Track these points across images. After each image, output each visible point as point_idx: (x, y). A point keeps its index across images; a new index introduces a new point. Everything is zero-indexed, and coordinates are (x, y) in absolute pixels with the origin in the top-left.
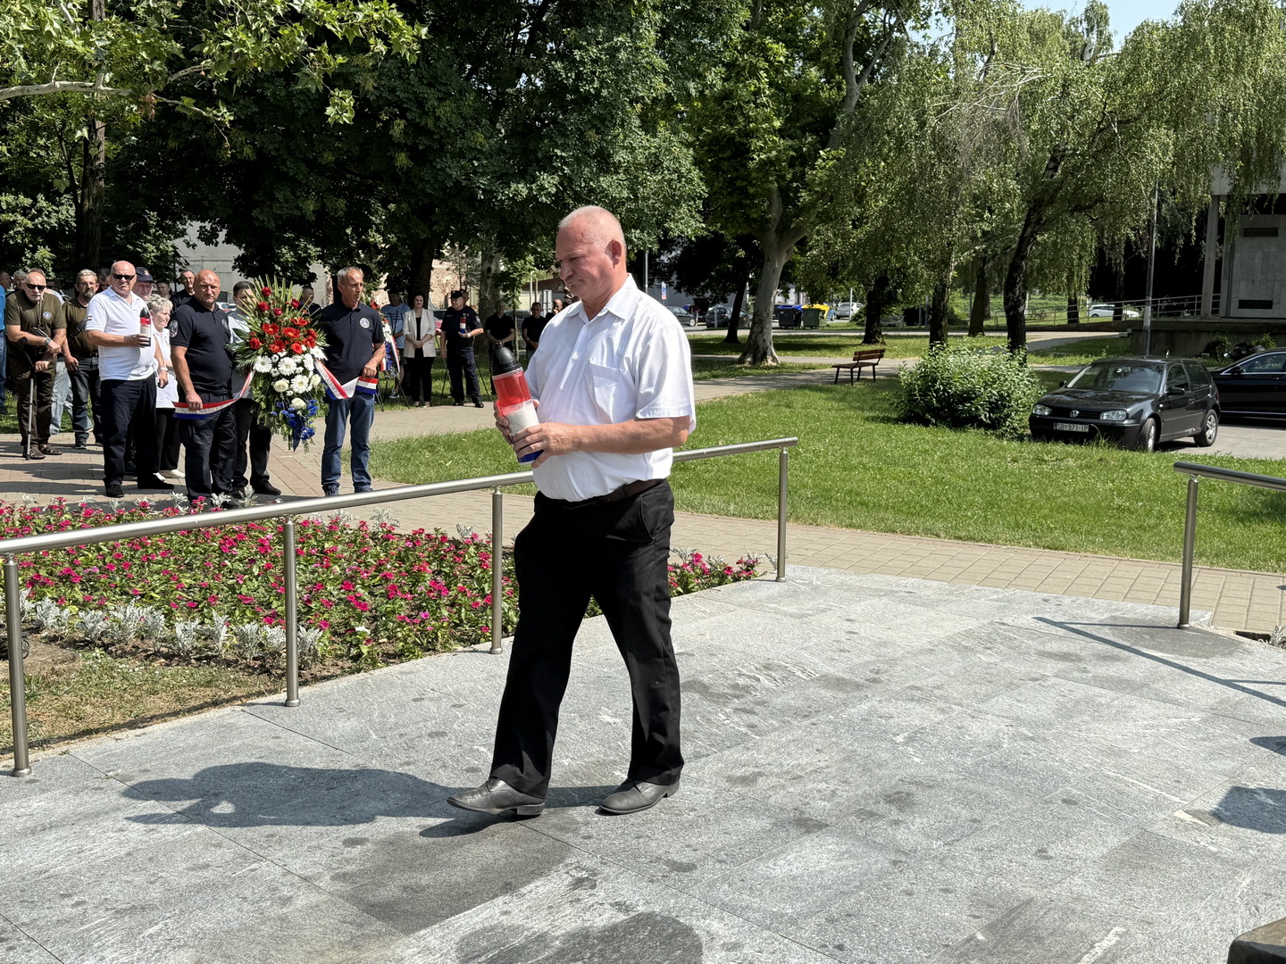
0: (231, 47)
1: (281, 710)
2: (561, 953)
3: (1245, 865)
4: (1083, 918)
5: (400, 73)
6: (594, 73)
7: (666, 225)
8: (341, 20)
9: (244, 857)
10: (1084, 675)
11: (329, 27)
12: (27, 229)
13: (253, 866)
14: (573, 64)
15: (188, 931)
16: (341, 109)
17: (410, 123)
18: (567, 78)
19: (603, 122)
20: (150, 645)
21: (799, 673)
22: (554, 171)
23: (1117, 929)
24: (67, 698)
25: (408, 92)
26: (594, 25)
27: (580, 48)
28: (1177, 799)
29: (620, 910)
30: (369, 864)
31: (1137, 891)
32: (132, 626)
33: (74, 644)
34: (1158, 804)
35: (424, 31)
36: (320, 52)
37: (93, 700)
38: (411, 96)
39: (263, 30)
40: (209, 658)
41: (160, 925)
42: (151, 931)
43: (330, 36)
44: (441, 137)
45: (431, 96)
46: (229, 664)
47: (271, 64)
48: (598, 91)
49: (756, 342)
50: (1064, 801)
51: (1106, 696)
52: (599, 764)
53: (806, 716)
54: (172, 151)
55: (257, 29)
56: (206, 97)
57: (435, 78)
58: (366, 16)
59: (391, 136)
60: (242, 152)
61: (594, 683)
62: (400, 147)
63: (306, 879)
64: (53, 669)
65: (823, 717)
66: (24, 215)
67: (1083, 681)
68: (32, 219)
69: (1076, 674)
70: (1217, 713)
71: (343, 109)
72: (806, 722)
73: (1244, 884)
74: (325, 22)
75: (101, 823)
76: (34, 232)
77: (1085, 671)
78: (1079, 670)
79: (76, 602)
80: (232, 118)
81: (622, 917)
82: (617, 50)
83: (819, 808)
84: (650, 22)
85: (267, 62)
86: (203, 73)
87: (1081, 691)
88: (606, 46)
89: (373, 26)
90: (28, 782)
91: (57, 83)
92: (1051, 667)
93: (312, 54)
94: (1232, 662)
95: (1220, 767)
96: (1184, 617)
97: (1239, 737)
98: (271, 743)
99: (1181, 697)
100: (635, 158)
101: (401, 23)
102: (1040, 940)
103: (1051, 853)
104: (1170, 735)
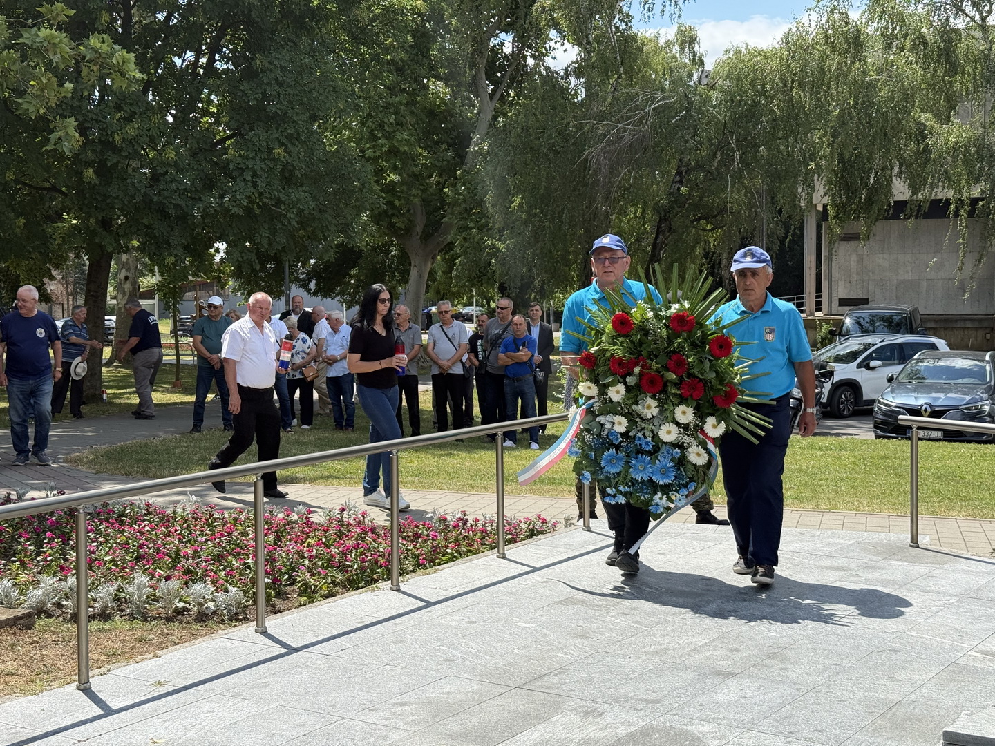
4: (940, 708)
21: (648, 589)
28: (965, 645)
29: (629, 725)
30: (425, 715)
34: (954, 649)
50: (890, 651)
70: (966, 597)
83: (724, 665)
92: (832, 575)
103: (898, 678)
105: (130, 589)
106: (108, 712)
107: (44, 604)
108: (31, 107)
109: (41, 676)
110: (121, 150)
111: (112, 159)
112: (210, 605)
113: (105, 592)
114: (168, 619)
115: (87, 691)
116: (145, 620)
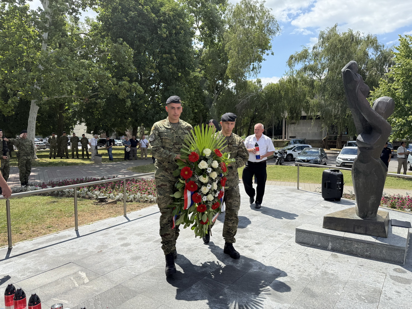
51: (290, 199)
92: (280, 195)
96: (298, 188)
105: (137, 196)
106: (129, 221)
107: (120, 199)
108: (120, 97)
109: (118, 213)
110: (139, 106)
111: (137, 108)
112: (153, 199)
113: (132, 196)
114: (144, 202)
115: (126, 216)
116: (139, 202)
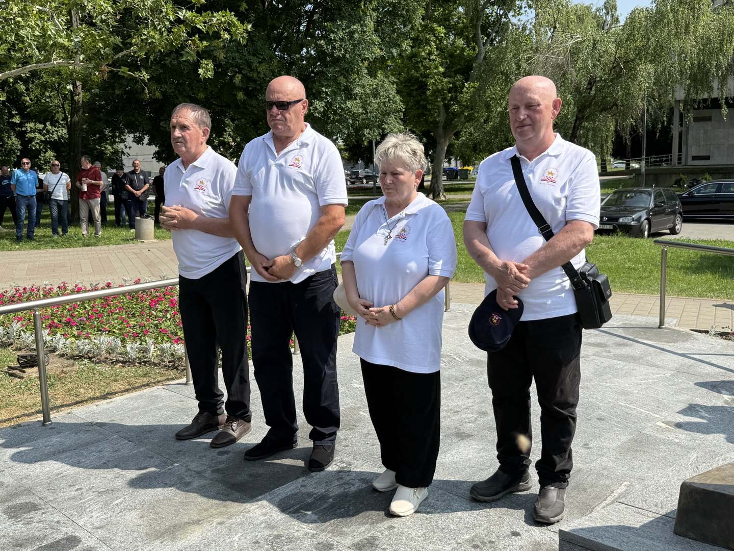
0: (147, 39)
1: (184, 387)
2: (332, 506)
3: (694, 448)
4: (607, 478)
5: (238, 49)
6: (341, 46)
7: (383, 126)
8: (205, 22)
9: (165, 462)
10: (609, 354)
11: (198, 26)
12: (42, 141)
13: (170, 467)
14: (329, 41)
15: (137, 501)
16: (206, 70)
17: (244, 76)
18: (327, 49)
19: (347, 71)
20: (113, 356)
21: (458, 359)
22: (321, 99)
23: (625, 483)
24: (70, 385)
25: (242, 59)
26: (341, 20)
27: (333, 32)
28: (658, 416)
29: (363, 482)
30: (231, 464)
31: (636, 464)
32: (103, 347)
33: (73, 358)
34: (648, 419)
35: (250, 26)
36: (194, 40)
37: (84, 386)
38: (244, 62)
39: (163, 29)
40: (145, 362)
41: (122, 499)
42: (117, 502)
43: (199, 31)
44: (261, 83)
45: (255, 61)
46: (155, 365)
47: (168, 47)
48: (344, 55)
49: (434, 188)
50: (598, 419)
51: (620, 364)
52: (352, 408)
53: (461, 380)
54: (118, 95)
55: (160, 29)
56: (134, 66)
57: (256, 50)
58: (219, 20)
59: (235, 83)
60: (154, 95)
61: (349, 367)
62: (240, 89)
63: (198, 473)
64: (62, 370)
65: (470, 381)
66: (40, 134)
67: (608, 357)
68: (44, 136)
69: (604, 354)
70: (679, 371)
71: (207, 70)
72: (461, 383)
73: (693, 458)
74: (196, 24)
75: (89, 448)
76: (45, 142)
77: (609, 352)
78: (606, 351)
79: (74, 336)
80: (149, 77)
81: (364, 486)
82: (353, 32)
83: (468, 427)
84: (371, 17)
85: (166, 46)
86: (132, 54)
87: (607, 362)
88: (347, 31)
89: (222, 25)
90: (50, 429)
91: (55, 62)
92: (591, 350)
93: (190, 42)
94: (688, 345)
95: (681, 398)
96: (662, 323)
97: (691, 383)
98: (178, 404)
99: (660, 364)
100: (365, 91)
101: (236, 23)
102: (585, 490)
103: (591, 446)
104: (654, 383)
108: (189, 55)
